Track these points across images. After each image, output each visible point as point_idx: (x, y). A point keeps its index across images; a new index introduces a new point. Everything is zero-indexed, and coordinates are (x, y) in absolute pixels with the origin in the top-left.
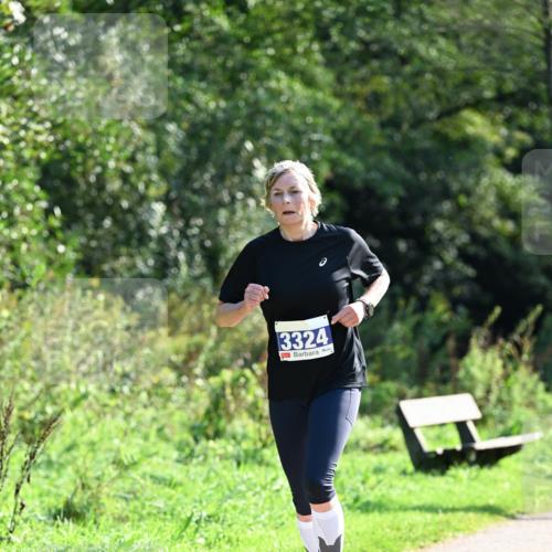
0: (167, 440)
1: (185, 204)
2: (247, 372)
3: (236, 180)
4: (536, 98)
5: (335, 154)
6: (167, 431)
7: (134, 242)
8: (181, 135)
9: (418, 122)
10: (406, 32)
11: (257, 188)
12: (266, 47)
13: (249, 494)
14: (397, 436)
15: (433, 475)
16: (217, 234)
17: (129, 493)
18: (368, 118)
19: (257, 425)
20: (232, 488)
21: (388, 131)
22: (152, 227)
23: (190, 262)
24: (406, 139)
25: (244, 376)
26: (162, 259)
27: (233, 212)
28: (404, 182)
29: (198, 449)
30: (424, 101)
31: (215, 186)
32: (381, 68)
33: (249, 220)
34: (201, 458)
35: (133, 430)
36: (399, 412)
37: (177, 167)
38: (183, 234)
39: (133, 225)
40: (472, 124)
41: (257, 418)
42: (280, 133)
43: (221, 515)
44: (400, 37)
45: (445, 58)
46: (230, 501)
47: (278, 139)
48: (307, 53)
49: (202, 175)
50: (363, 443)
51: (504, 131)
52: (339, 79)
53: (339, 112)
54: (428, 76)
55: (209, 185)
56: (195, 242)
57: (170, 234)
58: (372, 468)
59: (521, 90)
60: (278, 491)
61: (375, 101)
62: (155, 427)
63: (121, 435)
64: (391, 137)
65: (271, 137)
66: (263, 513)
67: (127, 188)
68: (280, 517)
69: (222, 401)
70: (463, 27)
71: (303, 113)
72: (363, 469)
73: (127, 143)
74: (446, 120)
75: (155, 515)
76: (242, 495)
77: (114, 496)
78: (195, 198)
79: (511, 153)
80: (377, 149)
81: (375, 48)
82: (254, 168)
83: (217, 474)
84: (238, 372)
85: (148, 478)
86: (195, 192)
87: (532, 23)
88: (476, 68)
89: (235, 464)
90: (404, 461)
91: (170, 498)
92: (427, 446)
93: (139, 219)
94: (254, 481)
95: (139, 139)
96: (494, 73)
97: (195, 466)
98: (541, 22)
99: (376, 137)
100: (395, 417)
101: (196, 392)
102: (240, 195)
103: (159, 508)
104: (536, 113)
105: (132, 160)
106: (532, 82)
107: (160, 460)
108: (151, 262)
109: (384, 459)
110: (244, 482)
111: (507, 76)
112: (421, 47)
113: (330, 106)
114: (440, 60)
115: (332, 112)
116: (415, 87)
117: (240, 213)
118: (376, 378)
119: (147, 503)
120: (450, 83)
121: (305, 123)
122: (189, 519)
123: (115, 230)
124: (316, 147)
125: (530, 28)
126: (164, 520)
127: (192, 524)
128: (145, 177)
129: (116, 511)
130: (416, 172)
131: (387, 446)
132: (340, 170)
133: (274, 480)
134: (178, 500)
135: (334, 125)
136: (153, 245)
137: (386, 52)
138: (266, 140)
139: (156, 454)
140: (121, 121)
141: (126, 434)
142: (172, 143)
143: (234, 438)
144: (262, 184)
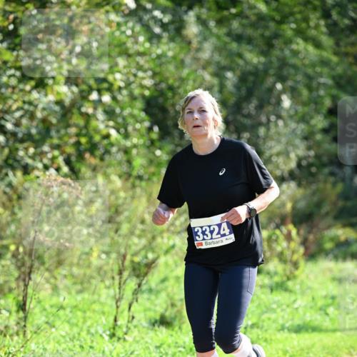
1: (238, 125)
2: (278, 232)
3: (271, 108)
8: (236, 79)
13: (279, 310)
16: (258, 144)
19: (284, 266)
20: (268, 306)
25: (275, 234)
27: (268, 129)
31: (257, 112)
33: (279, 134)
37: (232, 100)
41: (283, 261)
43: (261, 324)
46: (266, 315)
48: (317, 27)
49: (248, 105)
52: (337, 44)
55: (253, 112)
71: (313, 65)
76: (274, 311)
82: (282, 101)
83: (258, 297)
84: (271, 232)
86: (245, 116)
94: (281, 302)
95: (208, 82)
102: (273, 118)
110: (275, 303)
115: (332, 64)
117: (273, 130)
135: (334, 73)
140: (196, 71)
142: (229, 85)
143: (269, 274)
144: (288, 111)
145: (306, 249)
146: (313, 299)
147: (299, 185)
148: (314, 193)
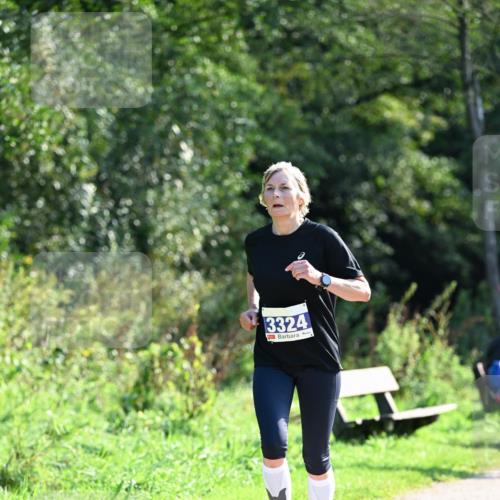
0: (98, 411)
1: (115, 186)
2: (175, 346)
3: (164, 162)
4: (450, 84)
5: (258, 138)
6: (98, 402)
7: (66, 222)
8: (112, 119)
9: (338, 107)
10: (326, 20)
11: (184, 170)
12: (193, 35)
15: (353, 444)
16: (145, 214)
17: (61, 462)
18: (289, 103)
19: (184, 397)
20: (161, 457)
21: (309, 116)
22: (84, 208)
23: (120, 241)
24: (327, 124)
25: (172, 350)
26: (93, 238)
27: (161, 193)
28: (325, 165)
29: (128, 419)
30: (343, 86)
31: (144, 167)
32: (303, 55)
33: (176, 200)
34: (131, 428)
35: (65, 402)
37: (107, 149)
38: (113, 214)
39: (65, 205)
40: (389, 108)
41: (184, 389)
42: (206, 117)
43: (150, 483)
44: (321, 27)
45: (364, 46)
46: (158, 469)
47: (204, 123)
48: (232, 40)
49: (131, 157)
51: (420, 116)
52: (263, 66)
53: (262, 97)
54: (348, 63)
55: (138, 167)
56: (124, 221)
57: (100, 213)
58: (294, 438)
59: (437, 76)
60: (204, 459)
61: (297, 87)
62: (87, 398)
63: (54, 406)
64: (312, 122)
65: (197, 121)
66: (190, 481)
67: (59, 170)
68: (206, 485)
69: (151, 374)
70: (381, 16)
71: (228, 99)
73: (59, 127)
74: (365, 105)
75: (86, 483)
76: (170, 464)
77: (47, 465)
78: (124, 180)
79: (427, 136)
80: (300, 132)
81: (296, 35)
82: (181, 150)
83: (146, 444)
84: (165, 346)
85: (80, 447)
86: (125, 173)
87: (446, 12)
88: (393, 55)
89: (163, 434)
91: (101, 467)
93: (71, 199)
94: (181, 450)
95: (71, 123)
96: (410, 60)
97: (125, 436)
98: (454, 11)
99: (298, 122)
101: (125, 365)
102: (167, 177)
103: (91, 476)
104: (451, 98)
105: (64, 143)
106: (447, 69)
107: (92, 430)
108: (83, 241)
110: (171, 451)
111: (423, 62)
112: (341, 35)
113: (254, 91)
114: (359, 47)
115: (256, 97)
116: (335, 73)
117: (167, 194)
119: (79, 472)
120: (369, 69)
121: (230, 108)
122: (119, 487)
123: (48, 210)
124: (240, 130)
125: (444, 17)
126: (95, 488)
127: (123, 491)
128: (76, 159)
129: (49, 479)
130: (336, 155)
132: (264, 153)
133: (201, 449)
134: (108, 468)
135: (258, 110)
136: (84, 225)
137: (307, 40)
138: (192, 124)
139: (88, 424)
140: (52, 106)
141: (58, 405)
142: (102, 127)
143: (162, 409)
144: (189, 166)
145: (218, 371)
146: (228, 445)
147: (207, 277)
148: (228, 289)
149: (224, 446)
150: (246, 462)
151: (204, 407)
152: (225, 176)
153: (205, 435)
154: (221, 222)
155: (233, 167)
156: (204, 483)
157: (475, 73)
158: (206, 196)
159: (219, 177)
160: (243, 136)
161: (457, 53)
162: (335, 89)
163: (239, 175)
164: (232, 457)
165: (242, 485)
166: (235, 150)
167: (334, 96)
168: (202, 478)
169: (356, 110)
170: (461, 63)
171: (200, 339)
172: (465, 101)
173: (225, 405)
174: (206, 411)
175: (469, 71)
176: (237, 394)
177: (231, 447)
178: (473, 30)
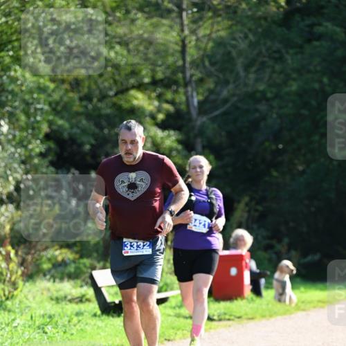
4: (176, 83)
5: (51, 117)
9: (103, 97)
11: (2, 138)
12: (8, 51)
14: (90, 292)
15: (113, 317)
18: (71, 95)
21: (84, 103)
24: (96, 108)
28: (93, 135)
30: (106, 84)
36: (92, 277)
40: (136, 99)
42: (17, 104)
45: (120, 58)
47: (15, 108)
50: (69, 297)
51: (156, 103)
53: (53, 91)
54: (109, 69)
58: (74, 313)
59: (166, 78)
60: (16, 327)
61: (76, 84)
64: (86, 107)
65: (11, 107)
66: (6, 341)
70: (131, 38)
72: (69, 313)
74: (120, 96)
79: (161, 117)
80: (78, 114)
87: (173, 37)
88: (139, 64)
90: (95, 308)
92: (109, 299)
96: (150, 67)
98: (179, 35)
99: (77, 107)
100: (89, 281)
104: (176, 92)
106: (174, 73)
109: (82, 307)
111: (158, 69)
113: (48, 87)
114: (116, 59)
116: (101, 75)
118: (77, 256)
120: (123, 73)
121: (33, 98)
124: (39, 113)
125: (172, 39)
130: (102, 128)
131: (84, 300)
132: (54, 127)
149: (29, 318)
150: (43, 328)
151: (15, 293)
152: (30, 143)
153: (17, 310)
154: (27, 173)
155: (35, 136)
156: (16, 342)
157: (192, 76)
158: (17, 155)
159: (25, 143)
160: (41, 116)
161: (180, 63)
162: (101, 86)
163: (38, 142)
164: (34, 325)
165: (41, 344)
166: (36, 125)
167: (101, 91)
168: (14, 339)
169: (115, 99)
170: (183, 69)
171: (13, 248)
172: (186, 93)
173: (29, 291)
174: (17, 295)
175: (188, 74)
176: (37, 284)
177: (34, 318)
178: (190, 48)
